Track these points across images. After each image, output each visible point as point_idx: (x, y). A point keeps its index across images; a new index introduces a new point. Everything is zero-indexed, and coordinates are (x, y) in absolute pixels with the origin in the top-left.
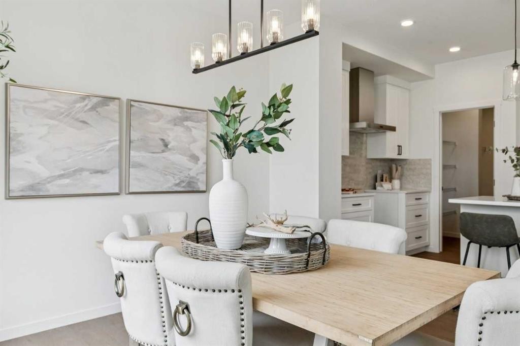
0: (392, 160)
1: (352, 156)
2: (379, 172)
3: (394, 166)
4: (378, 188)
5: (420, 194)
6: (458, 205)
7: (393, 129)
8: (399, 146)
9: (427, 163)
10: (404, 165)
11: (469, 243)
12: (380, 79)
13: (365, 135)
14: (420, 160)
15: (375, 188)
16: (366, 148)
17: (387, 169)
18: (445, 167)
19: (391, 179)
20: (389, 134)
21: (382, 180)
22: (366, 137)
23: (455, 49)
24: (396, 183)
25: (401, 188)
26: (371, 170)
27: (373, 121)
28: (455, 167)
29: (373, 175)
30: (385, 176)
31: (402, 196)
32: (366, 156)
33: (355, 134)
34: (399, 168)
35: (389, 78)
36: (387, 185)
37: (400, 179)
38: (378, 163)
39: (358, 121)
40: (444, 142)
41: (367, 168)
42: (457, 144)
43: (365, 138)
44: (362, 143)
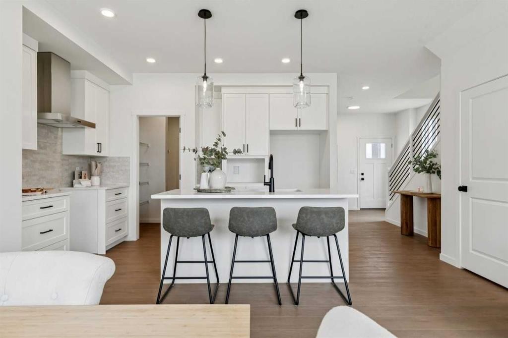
0: (92, 157)
1: (42, 151)
2: (78, 169)
3: (93, 163)
4: (76, 185)
5: (120, 189)
6: (159, 201)
7: (92, 126)
8: (99, 144)
9: (125, 160)
10: (105, 162)
11: (171, 236)
12: (77, 73)
13: (60, 129)
14: (119, 158)
15: (72, 186)
16: (62, 144)
17: (86, 166)
18: (141, 164)
19: (90, 176)
20: (88, 130)
21: (81, 178)
22: (62, 132)
23: (151, 60)
24: (96, 179)
25: (101, 184)
26: (67, 167)
27: (70, 115)
28: (148, 165)
29: (70, 172)
30: (83, 173)
31: (102, 192)
32: (61, 152)
33: (45, 127)
34: (99, 165)
35: (87, 74)
36: (85, 182)
37: (100, 175)
38: (76, 160)
39: (50, 111)
40: (141, 144)
41: (62, 165)
42: (149, 145)
43: (60, 133)
44: (56, 138)
